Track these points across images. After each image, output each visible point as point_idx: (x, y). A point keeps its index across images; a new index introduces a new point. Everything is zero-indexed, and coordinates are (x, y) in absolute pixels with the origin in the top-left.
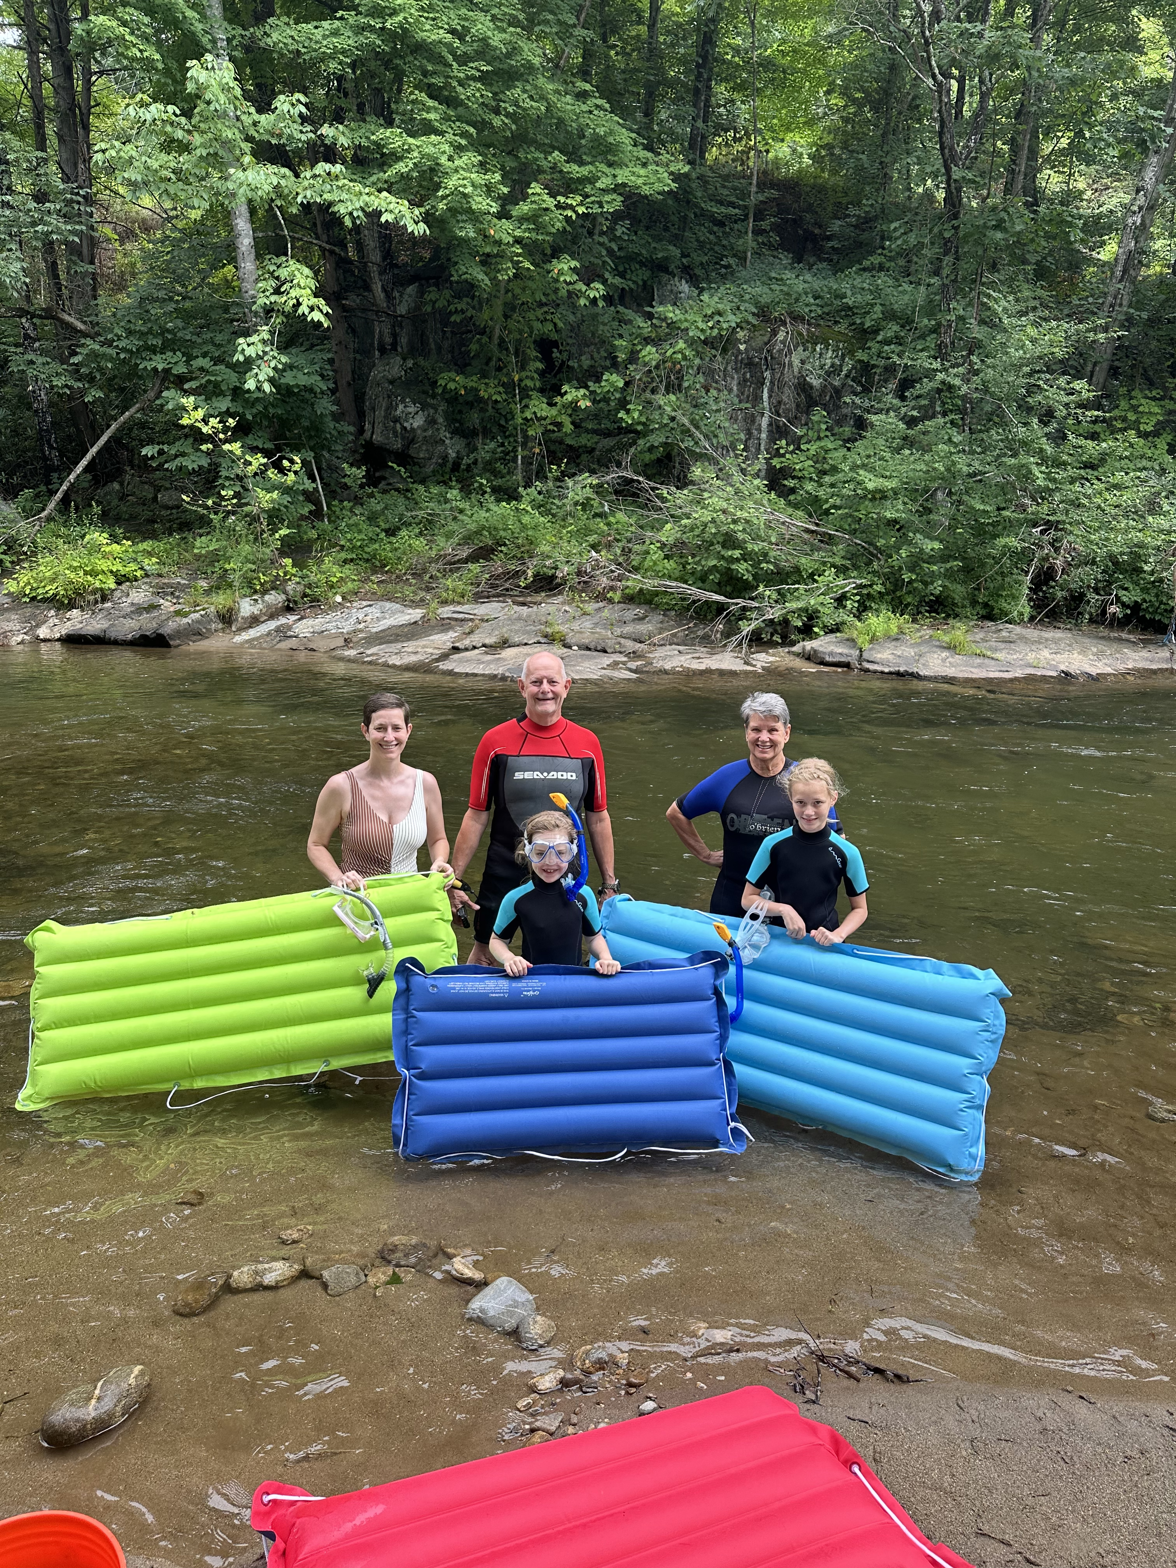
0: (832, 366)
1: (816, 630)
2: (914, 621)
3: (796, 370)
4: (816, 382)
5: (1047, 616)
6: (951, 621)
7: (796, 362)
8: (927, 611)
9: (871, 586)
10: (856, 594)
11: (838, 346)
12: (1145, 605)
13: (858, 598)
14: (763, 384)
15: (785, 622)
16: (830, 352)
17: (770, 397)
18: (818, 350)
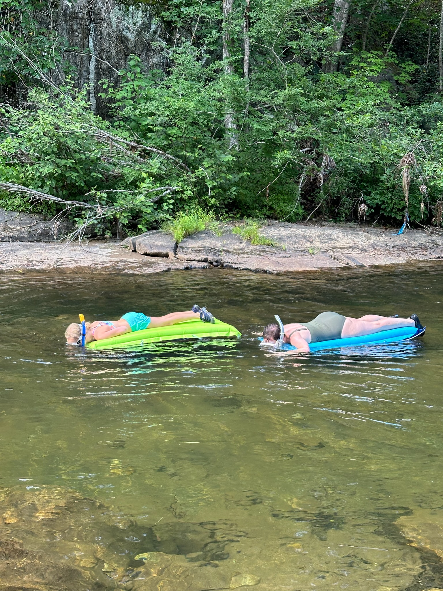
0: (143, 23)
1: (140, 227)
2: (217, 219)
3: (114, 25)
4: (131, 36)
5: (315, 216)
6: (246, 220)
7: (114, 19)
8: (226, 212)
9: (182, 192)
10: (172, 198)
11: (146, 8)
12: (383, 206)
13: (172, 201)
14: (88, 35)
15: (114, 221)
16: (140, 13)
17: (95, 45)
18: (131, 10)
